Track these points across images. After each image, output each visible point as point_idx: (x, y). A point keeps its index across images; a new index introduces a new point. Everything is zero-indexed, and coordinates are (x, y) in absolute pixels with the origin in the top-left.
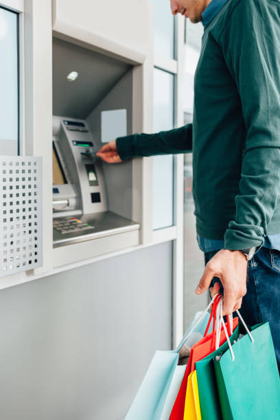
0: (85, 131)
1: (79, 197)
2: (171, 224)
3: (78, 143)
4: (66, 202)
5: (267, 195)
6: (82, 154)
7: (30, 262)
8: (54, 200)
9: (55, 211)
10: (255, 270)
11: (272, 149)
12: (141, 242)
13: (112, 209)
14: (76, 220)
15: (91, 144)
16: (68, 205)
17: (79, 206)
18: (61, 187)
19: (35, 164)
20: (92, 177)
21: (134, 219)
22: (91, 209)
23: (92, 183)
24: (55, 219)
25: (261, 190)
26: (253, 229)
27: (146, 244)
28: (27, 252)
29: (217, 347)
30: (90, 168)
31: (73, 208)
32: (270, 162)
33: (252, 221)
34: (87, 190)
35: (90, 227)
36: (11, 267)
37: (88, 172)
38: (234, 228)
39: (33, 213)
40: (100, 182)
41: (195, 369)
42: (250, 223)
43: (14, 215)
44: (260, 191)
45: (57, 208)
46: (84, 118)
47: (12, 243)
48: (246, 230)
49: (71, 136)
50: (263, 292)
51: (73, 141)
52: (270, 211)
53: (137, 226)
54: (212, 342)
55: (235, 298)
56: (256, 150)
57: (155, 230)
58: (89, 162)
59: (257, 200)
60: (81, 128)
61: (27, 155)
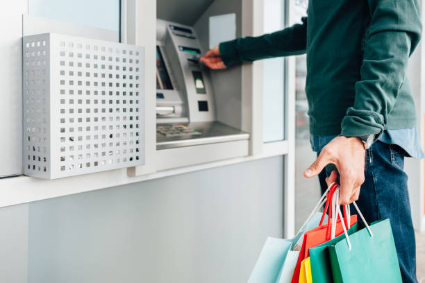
0: (193, 38)
1: (185, 105)
2: (282, 138)
3: (185, 49)
4: (172, 109)
5: (390, 81)
6: (189, 60)
7: (131, 159)
8: (157, 106)
9: (158, 116)
10: (373, 167)
11: (398, 33)
12: (250, 153)
13: (220, 119)
14: (183, 126)
15: (198, 51)
16: (174, 112)
17: (186, 114)
18: (166, 92)
19: (137, 54)
20: (199, 84)
21: (244, 128)
22: (199, 118)
23: (200, 91)
24: (158, 125)
25: (384, 75)
26: (372, 115)
27: (256, 156)
28: (128, 147)
29: (333, 237)
30: (197, 75)
31: (179, 116)
32: (395, 47)
33: (372, 108)
34: (194, 98)
35: (197, 133)
36: (110, 162)
37: (195, 79)
38: (352, 113)
39: (134, 106)
40: (207, 91)
41: (309, 256)
42: (369, 109)
43: (114, 106)
44: (382, 76)
45: (161, 113)
46: (192, 25)
47: (111, 136)
48: (365, 116)
49: (177, 42)
50: (382, 191)
51: (179, 47)
52: (391, 99)
53: (247, 136)
54: (327, 231)
55: (352, 186)
56: (382, 33)
57: (265, 143)
58: (195, 69)
59: (378, 86)
60: (188, 35)
61: (128, 43)
